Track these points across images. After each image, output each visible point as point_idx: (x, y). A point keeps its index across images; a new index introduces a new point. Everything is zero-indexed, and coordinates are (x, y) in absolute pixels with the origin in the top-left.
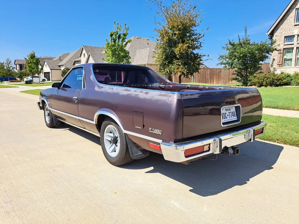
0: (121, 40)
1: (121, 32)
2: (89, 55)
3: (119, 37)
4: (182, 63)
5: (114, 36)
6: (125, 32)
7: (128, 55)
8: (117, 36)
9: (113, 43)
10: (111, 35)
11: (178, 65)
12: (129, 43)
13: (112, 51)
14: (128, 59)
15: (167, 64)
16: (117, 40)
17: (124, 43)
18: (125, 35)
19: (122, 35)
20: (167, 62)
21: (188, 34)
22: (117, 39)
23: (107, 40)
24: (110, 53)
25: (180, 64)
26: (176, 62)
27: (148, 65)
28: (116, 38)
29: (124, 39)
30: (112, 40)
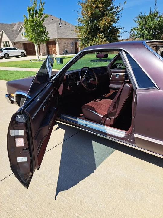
0: (38, 15)
1: (38, 8)
2: (2, 32)
3: (36, 13)
4: (104, 36)
5: (31, 12)
6: (41, 7)
7: (45, 30)
8: (34, 11)
9: (31, 19)
10: (29, 11)
11: (102, 38)
12: (46, 18)
13: (32, 27)
14: (47, 34)
15: (91, 37)
16: (35, 16)
17: (42, 18)
18: (41, 10)
19: (38, 11)
20: (90, 36)
21: (109, 8)
22: (35, 14)
23: (24, 16)
24: (30, 28)
25: (103, 37)
26: (100, 36)
27: (58, 39)
28: (33, 13)
29: (41, 14)
30: (30, 15)
